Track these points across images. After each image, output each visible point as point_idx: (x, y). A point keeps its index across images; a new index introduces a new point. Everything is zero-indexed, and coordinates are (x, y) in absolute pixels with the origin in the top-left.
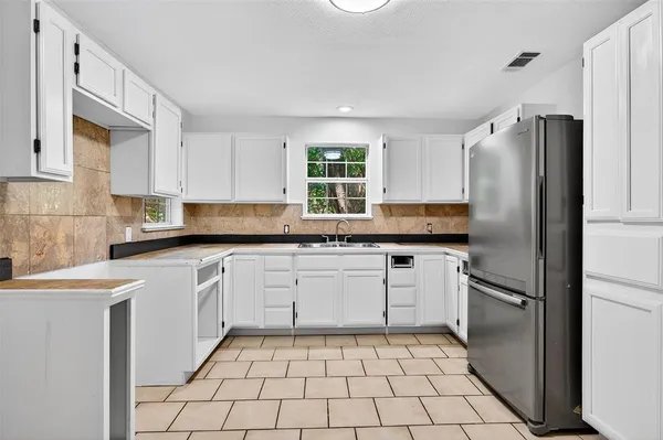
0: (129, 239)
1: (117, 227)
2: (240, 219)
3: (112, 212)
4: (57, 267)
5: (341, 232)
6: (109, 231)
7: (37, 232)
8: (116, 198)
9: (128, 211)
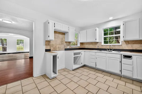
0: (68, 48)
1: (66, 46)
2: (89, 45)
3: (65, 44)
4: (57, 51)
5: (111, 48)
6: (65, 47)
7: (54, 46)
8: (66, 42)
9: (68, 44)
